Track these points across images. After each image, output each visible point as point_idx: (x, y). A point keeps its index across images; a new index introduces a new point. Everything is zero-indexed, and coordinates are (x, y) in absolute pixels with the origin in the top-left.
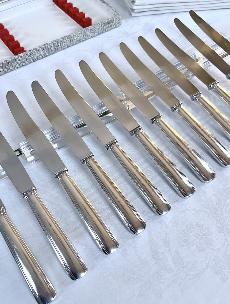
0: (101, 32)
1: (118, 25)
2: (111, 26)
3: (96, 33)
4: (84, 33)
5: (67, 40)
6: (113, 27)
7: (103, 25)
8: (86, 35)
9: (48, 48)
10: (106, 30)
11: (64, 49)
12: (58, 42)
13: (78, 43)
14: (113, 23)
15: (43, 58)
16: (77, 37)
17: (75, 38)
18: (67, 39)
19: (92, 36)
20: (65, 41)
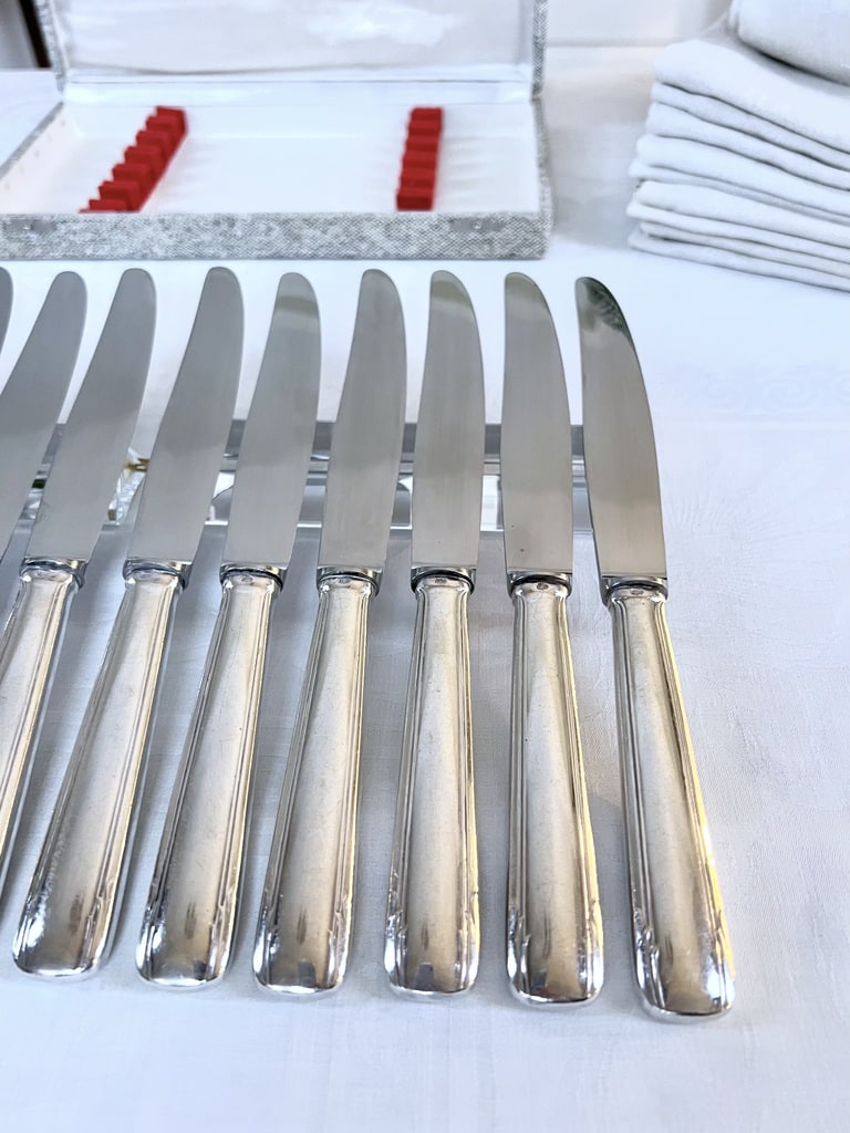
0: (436, 249)
1: (526, 252)
2: (490, 242)
3: (413, 250)
4: (353, 229)
5: (270, 229)
6: (498, 251)
7: (447, 227)
8: (362, 239)
9: (189, 230)
10: (466, 252)
11: (259, 258)
12: (231, 221)
13: (323, 258)
14: (500, 235)
15: (166, 259)
16: (318, 233)
17: (308, 232)
18: (271, 225)
19: (393, 251)
20: (262, 227)
